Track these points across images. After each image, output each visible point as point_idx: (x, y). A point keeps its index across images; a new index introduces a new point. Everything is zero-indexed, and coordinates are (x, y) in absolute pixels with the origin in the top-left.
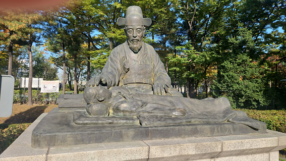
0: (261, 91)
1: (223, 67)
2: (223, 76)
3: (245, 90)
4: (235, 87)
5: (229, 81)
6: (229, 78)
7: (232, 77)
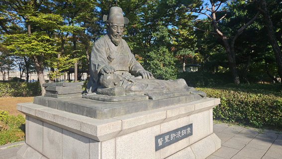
0: (175, 74)
1: (149, 56)
2: (149, 64)
3: (165, 74)
4: (159, 72)
5: (154, 67)
6: (154, 66)
7: (156, 64)
